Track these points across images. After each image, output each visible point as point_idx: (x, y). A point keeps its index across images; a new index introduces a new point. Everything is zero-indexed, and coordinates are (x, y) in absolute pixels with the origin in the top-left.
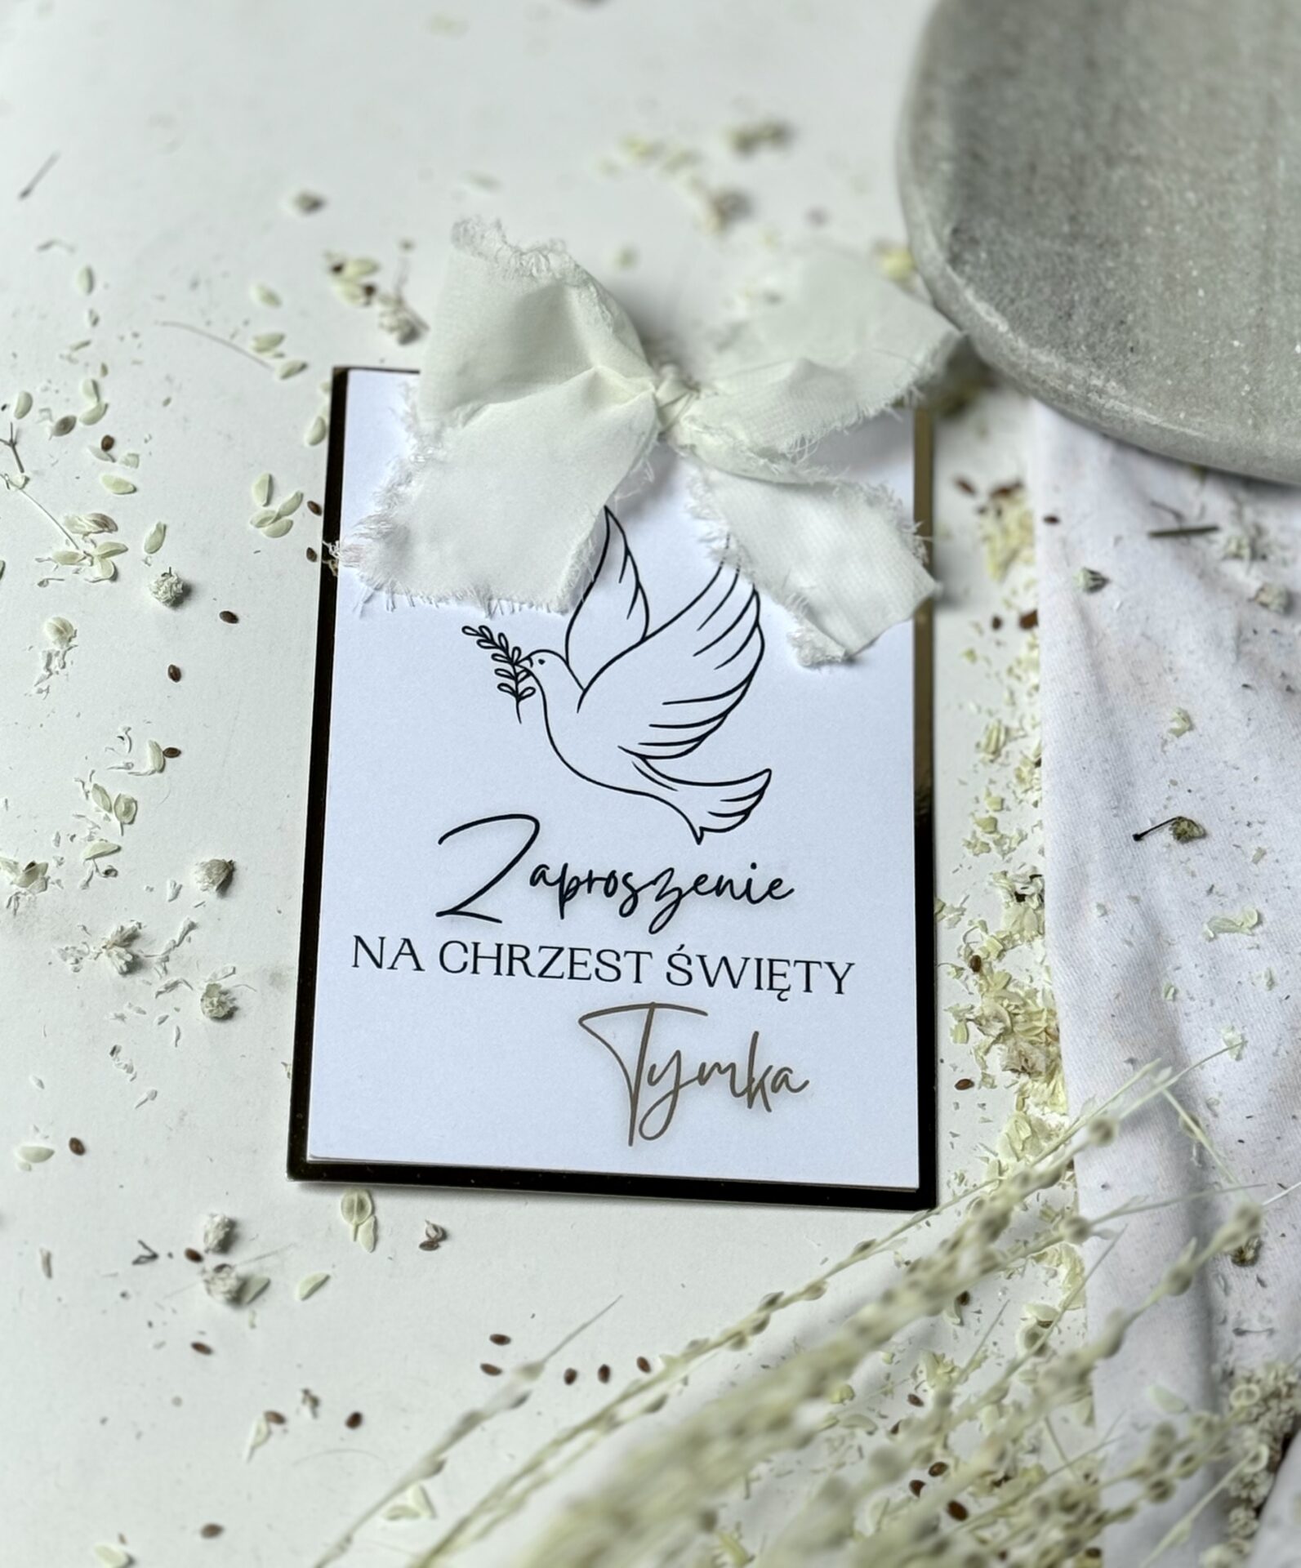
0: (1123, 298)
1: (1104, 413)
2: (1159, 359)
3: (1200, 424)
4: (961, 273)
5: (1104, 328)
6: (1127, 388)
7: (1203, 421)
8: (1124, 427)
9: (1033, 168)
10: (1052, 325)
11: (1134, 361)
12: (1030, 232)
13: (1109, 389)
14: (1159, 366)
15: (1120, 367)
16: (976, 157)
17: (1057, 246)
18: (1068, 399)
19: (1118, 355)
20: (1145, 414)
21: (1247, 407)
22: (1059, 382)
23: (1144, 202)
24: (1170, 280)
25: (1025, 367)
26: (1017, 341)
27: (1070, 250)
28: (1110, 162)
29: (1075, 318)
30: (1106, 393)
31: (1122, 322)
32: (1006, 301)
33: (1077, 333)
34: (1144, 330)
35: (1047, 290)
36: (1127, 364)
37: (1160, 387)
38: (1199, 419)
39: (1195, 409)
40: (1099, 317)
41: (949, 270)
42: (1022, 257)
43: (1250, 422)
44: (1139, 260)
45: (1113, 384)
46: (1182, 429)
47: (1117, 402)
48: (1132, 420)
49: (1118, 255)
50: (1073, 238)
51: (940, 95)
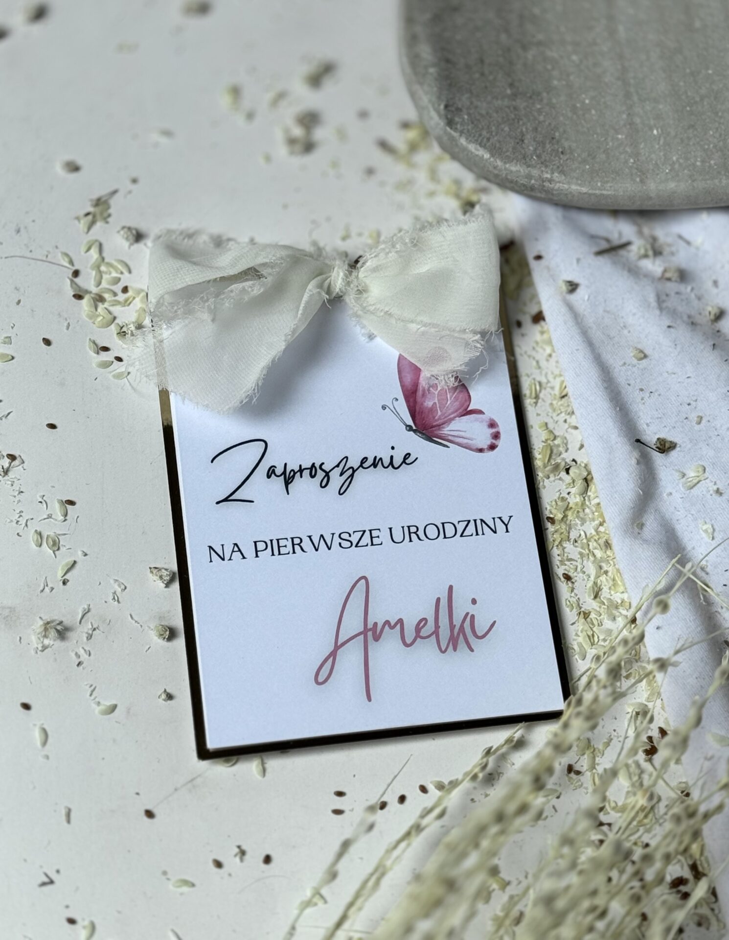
0: (550, 124)
1: (555, 192)
2: (579, 155)
3: (611, 187)
4: (456, 130)
5: (544, 144)
6: (565, 175)
7: (612, 184)
8: (567, 197)
9: (482, 61)
10: (514, 148)
11: (565, 159)
12: (489, 98)
13: (555, 178)
14: (580, 159)
15: (558, 164)
16: (448, 61)
17: (506, 102)
18: (532, 189)
19: (555, 157)
20: (579, 188)
21: (634, 171)
22: (526, 180)
23: (549, 67)
24: (574, 109)
25: (504, 175)
26: (496, 162)
27: (514, 103)
28: (525, 48)
29: (526, 141)
30: (554, 180)
31: (553, 138)
32: (485, 140)
33: (529, 149)
34: (567, 139)
35: (507, 129)
36: (562, 162)
37: (583, 171)
38: (609, 185)
39: (606, 179)
40: (539, 138)
41: (448, 129)
42: (487, 113)
43: (638, 180)
44: (554, 101)
45: (556, 174)
46: (601, 192)
47: (561, 185)
48: (571, 193)
49: (541, 100)
50: (514, 96)
51: (419, 29)
